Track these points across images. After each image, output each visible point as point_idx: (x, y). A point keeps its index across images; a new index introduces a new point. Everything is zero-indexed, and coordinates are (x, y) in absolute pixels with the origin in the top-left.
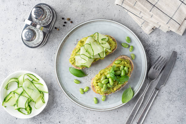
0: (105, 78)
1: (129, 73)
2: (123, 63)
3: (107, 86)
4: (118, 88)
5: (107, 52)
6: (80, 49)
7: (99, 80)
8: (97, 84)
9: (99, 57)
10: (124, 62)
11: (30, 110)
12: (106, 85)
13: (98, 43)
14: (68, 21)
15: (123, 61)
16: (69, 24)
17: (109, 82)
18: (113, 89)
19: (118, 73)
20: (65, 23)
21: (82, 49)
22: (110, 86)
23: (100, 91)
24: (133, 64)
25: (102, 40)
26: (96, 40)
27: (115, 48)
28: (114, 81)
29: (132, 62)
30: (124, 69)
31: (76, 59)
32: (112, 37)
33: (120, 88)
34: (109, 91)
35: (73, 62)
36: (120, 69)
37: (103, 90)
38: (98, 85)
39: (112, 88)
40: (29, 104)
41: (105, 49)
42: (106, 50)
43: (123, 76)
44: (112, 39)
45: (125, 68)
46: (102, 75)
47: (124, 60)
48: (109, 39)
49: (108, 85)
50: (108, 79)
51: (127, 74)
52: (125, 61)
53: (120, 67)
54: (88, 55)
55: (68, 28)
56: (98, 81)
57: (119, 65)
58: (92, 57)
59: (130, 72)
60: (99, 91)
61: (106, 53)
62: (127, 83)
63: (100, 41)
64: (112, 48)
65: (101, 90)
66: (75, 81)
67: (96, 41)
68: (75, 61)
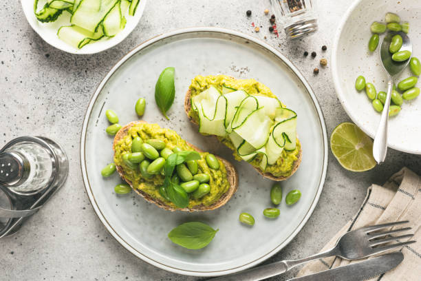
0: (159, 147)
1: (199, 203)
2: (216, 176)
3: (141, 162)
4: (149, 192)
5: (257, 160)
6: (235, 90)
7: (147, 137)
8: (134, 136)
9: (237, 146)
10: (219, 177)
11: (49, 16)
12: (143, 157)
13: (272, 129)
14: (319, 62)
15: (219, 172)
16: (311, 65)
17: (151, 161)
18: (140, 183)
19: (186, 174)
20: (314, 55)
21: (240, 94)
22: (144, 169)
23: (122, 152)
24: (224, 202)
25: (284, 135)
26: (276, 119)
27: (276, 177)
28: (160, 174)
29: (228, 197)
30: (201, 183)
31: (206, 91)
32: (302, 157)
33: (152, 199)
34: (131, 173)
35: (197, 87)
36: (197, 174)
37: (127, 155)
38: (133, 138)
39: (141, 179)
40: (65, 9)
41: (263, 150)
42: (262, 155)
43: (183, 189)
44: (295, 158)
45: (205, 187)
46: (163, 137)
47: (224, 176)
48: (291, 151)
49: (145, 163)
50: (160, 156)
51: (193, 199)
52: (223, 178)
53: (203, 173)
54: (230, 117)
55: (301, 63)
56: (143, 135)
57: (205, 166)
58: (229, 129)
59: (202, 205)
60: (122, 149)
61: (254, 158)
62: (173, 210)
63: (278, 132)
64: (273, 168)
65: (124, 153)
66: (141, 101)
67: (274, 120)
68: (201, 91)
